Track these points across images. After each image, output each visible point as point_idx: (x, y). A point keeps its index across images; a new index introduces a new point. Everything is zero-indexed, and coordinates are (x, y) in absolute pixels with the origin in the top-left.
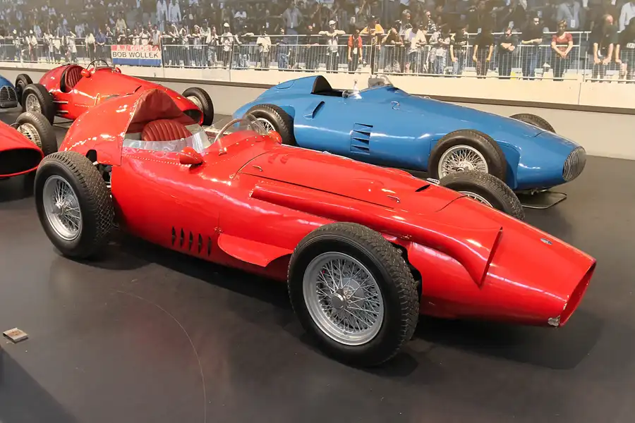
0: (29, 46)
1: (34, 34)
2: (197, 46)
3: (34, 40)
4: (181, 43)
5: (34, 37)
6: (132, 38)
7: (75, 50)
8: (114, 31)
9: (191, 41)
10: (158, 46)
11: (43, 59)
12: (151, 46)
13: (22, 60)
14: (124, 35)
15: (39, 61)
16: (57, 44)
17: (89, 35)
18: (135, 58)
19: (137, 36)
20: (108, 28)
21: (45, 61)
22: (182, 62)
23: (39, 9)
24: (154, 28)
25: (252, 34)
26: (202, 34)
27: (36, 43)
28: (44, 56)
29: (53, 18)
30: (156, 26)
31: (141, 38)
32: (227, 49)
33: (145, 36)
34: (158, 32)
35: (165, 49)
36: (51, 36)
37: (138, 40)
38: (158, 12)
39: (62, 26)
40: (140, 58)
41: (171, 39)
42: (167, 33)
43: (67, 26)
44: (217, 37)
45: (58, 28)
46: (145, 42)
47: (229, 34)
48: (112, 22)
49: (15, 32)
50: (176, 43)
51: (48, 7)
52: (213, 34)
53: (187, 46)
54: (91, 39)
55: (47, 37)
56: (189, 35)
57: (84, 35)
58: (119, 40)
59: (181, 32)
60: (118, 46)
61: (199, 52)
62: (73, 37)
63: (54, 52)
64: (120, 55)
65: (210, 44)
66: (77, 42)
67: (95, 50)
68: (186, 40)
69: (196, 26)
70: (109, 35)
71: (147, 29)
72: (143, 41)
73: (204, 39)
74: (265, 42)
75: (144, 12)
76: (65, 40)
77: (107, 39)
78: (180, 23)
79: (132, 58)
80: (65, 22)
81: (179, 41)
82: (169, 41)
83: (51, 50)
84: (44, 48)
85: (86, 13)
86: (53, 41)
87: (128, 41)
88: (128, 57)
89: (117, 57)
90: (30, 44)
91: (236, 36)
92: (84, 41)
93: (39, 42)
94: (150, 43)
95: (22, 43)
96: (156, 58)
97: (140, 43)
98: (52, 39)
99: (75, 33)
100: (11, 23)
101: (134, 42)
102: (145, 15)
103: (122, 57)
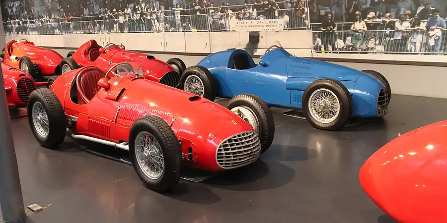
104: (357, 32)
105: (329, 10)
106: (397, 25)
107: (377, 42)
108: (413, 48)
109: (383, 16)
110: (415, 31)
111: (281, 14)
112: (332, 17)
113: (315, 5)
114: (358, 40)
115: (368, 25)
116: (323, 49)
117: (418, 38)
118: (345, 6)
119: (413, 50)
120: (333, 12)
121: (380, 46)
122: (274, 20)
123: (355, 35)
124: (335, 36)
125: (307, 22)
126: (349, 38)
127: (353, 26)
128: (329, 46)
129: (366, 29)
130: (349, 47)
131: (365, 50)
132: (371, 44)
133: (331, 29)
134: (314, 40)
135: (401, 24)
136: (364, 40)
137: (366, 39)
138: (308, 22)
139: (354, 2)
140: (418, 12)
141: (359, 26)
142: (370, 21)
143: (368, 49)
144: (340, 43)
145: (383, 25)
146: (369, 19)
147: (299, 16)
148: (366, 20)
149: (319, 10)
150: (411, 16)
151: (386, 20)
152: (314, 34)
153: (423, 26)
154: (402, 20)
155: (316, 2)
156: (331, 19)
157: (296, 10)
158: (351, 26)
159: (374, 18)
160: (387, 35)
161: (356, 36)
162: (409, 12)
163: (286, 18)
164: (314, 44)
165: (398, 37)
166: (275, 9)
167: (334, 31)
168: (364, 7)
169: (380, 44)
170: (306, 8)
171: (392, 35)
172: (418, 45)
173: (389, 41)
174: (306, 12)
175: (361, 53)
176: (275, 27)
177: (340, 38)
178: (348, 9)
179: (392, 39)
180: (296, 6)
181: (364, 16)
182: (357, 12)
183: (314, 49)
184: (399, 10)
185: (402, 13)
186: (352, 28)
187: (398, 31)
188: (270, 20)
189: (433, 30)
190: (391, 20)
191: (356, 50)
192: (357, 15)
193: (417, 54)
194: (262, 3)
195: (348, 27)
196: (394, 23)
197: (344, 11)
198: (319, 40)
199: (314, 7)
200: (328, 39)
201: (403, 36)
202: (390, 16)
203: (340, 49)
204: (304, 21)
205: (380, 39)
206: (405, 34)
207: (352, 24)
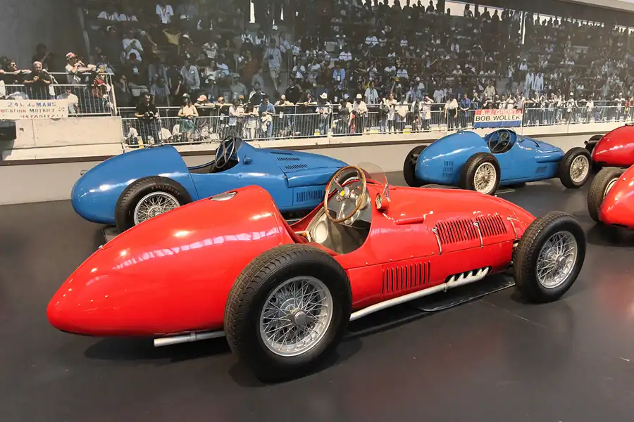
0: (351, 114)
1: (364, 99)
2: (551, 109)
3: (363, 107)
4: (539, 107)
5: (362, 103)
6: (498, 104)
7: (428, 116)
8: (481, 97)
9: (547, 106)
10: (521, 109)
11: (373, 130)
12: (515, 110)
13: (330, 133)
14: (491, 101)
15: (365, 131)
16: (403, 110)
17: (451, 101)
18: (499, 120)
19: (504, 102)
20: (476, 94)
21: (377, 131)
22: (538, 121)
23: (381, 69)
24: (520, 95)
25: (584, 100)
26: (556, 100)
27: (366, 110)
28: (377, 124)
29: (402, 80)
30: (522, 94)
31: (508, 103)
32: (569, 110)
33: (512, 101)
34: (523, 98)
35: (526, 112)
36: (395, 102)
37: (504, 105)
38: (526, 83)
39: (416, 90)
40: (504, 120)
41: (533, 104)
42: (530, 99)
43: (423, 91)
44: (564, 102)
45: (409, 93)
46: (510, 106)
47: (572, 100)
48: (481, 88)
49: (324, 96)
50: (536, 107)
51: (397, 69)
52: (562, 100)
53: (544, 109)
54: (453, 104)
55: (387, 102)
56: (547, 101)
57: (444, 100)
58: (485, 105)
59: (541, 99)
60: (484, 111)
61: (552, 113)
62: (429, 103)
63: (395, 121)
64: (483, 118)
65: (559, 108)
66: (433, 108)
67: (456, 116)
68: (544, 104)
69: (552, 94)
70: (475, 101)
71: (514, 96)
72: (509, 105)
73: (557, 103)
74: (590, 104)
75: (514, 81)
76: (417, 106)
77: (472, 105)
78: (541, 92)
79: (496, 121)
80: (421, 86)
81: (538, 105)
82: (531, 105)
83: (391, 117)
84: (378, 116)
85: (453, 79)
86: (397, 108)
87: (495, 106)
88: (492, 120)
89: (480, 121)
90: (354, 112)
91: (576, 101)
92: (443, 107)
93: (370, 109)
94: (515, 107)
95: (335, 110)
96: (518, 119)
97: (506, 107)
98: (394, 105)
99: (432, 98)
100: (318, 83)
101: (500, 107)
102: (515, 84)
103: (485, 121)
104: (187, 118)
105: (146, 90)
106: (231, 110)
107: (211, 130)
108: (249, 134)
109: (216, 100)
110: (249, 116)
111: (60, 92)
112: (151, 99)
113: (123, 82)
114: (189, 128)
115: (199, 110)
116: (141, 142)
117: (252, 124)
118: (169, 87)
119: (248, 137)
120: (153, 93)
121: (215, 134)
122: (46, 101)
123: (184, 122)
124: (157, 124)
125: (111, 105)
126: (177, 126)
127: (181, 111)
128: (149, 137)
129: (197, 115)
130: (177, 137)
131: (198, 140)
132: (204, 132)
133: (151, 115)
134: (126, 130)
135: (235, 109)
136: (195, 128)
137: (198, 127)
138: (113, 105)
139: (180, 82)
140: (251, 97)
141: (189, 111)
142: (201, 106)
143: (201, 138)
144: (165, 134)
145: (216, 111)
146: (200, 103)
147: (96, 97)
148: (196, 104)
149: (130, 90)
150: (244, 101)
151: (219, 104)
152: (124, 122)
153: (256, 111)
154: (236, 106)
155: (124, 77)
156: (150, 102)
157: (90, 88)
158: (178, 112)
159: (205, 102)
160: (221, 122)
161: (186, 123)
162: (242, 97)
163: (73, 99)
164: (126, 136)
165: (233, 123)
166: (48, 85)
167: (155, 118)
168: (193, 88)
169: (214, 131)
170: (108, 86)
171: (226, 121)
172: (253, 131)
173: (224, 129)
174: (108, 90)
175: (193, 144)
176: (51, 114)
177: (164, 126)
178: (172, 90)
179: (227, 126)
180: (90, 82)
181: (193, 100)
182: (185, 95)
183: (127, 142)
184: (232, 94)
185: (235, 97)
186: (179, 114)
187: (233, 117)
188: (39, 101)
189: (265, 115)
190: (224, 104)
191: (187, 140)
192: (185, 98)
193: (253, 140)
194: (18, 72)
195: (175, 113)
196: (228, 107)
197: (168, 92)
198: (133, 131)
199: (122, 84)
200: (147, 128)
201: (237, 122)
202: (223, 100)
203: (165, 141)
204: (106, 103)
205: (215, 127)
206: (240, 120)
207: (179, 109)
